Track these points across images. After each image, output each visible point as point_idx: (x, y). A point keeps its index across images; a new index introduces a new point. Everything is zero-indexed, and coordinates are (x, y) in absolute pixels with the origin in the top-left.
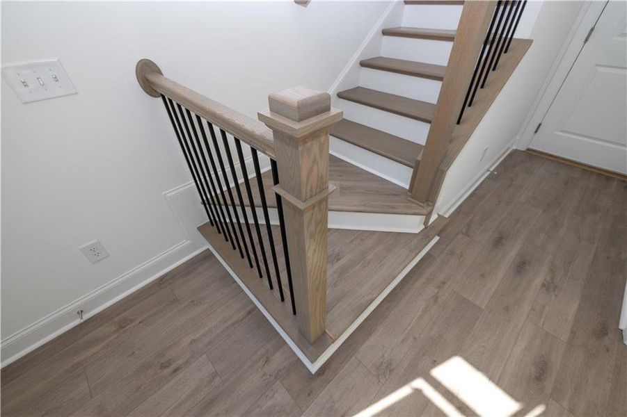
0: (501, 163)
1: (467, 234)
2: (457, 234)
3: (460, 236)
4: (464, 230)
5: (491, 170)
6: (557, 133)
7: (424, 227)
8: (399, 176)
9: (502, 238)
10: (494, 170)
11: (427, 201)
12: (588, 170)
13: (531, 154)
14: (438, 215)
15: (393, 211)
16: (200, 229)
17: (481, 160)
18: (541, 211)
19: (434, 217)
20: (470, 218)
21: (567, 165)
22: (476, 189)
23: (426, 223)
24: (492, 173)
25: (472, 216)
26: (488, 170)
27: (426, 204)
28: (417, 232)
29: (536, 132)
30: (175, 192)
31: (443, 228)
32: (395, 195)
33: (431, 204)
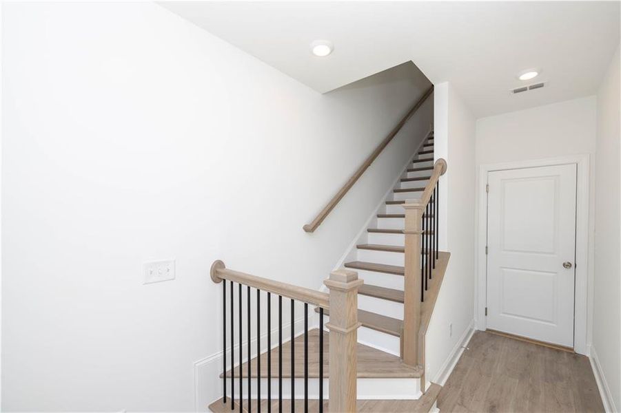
0: (470, 341)
1: (462, 404)
2: (454, 405)
3: (457, 407)
4: (459, 401)
5: (465, 346)
6: (501, 315)
7: (422, 394)
8: (389, 345)
9: (494, 407)
10: (467, 346)
11: (417, 364)
12: (541, 346)
13: (491, 334)
14: (432, 383)
15: (392, 375)
16: (211, 407)
17: (451, 334)
18: (518, 381)
19: (428, 385)
20: (461, 390)
21: (522, 342)
22: (457, 364)
23: (422, 389)
24: (466, 348)
25: (462, 387)
26: (462, 347)
27: (417, 367)
28: (417, 399)
29: (486, 315)
30: (204, 362)
31: (438, 396)
32: (391, 362)
33: (421, 367)
